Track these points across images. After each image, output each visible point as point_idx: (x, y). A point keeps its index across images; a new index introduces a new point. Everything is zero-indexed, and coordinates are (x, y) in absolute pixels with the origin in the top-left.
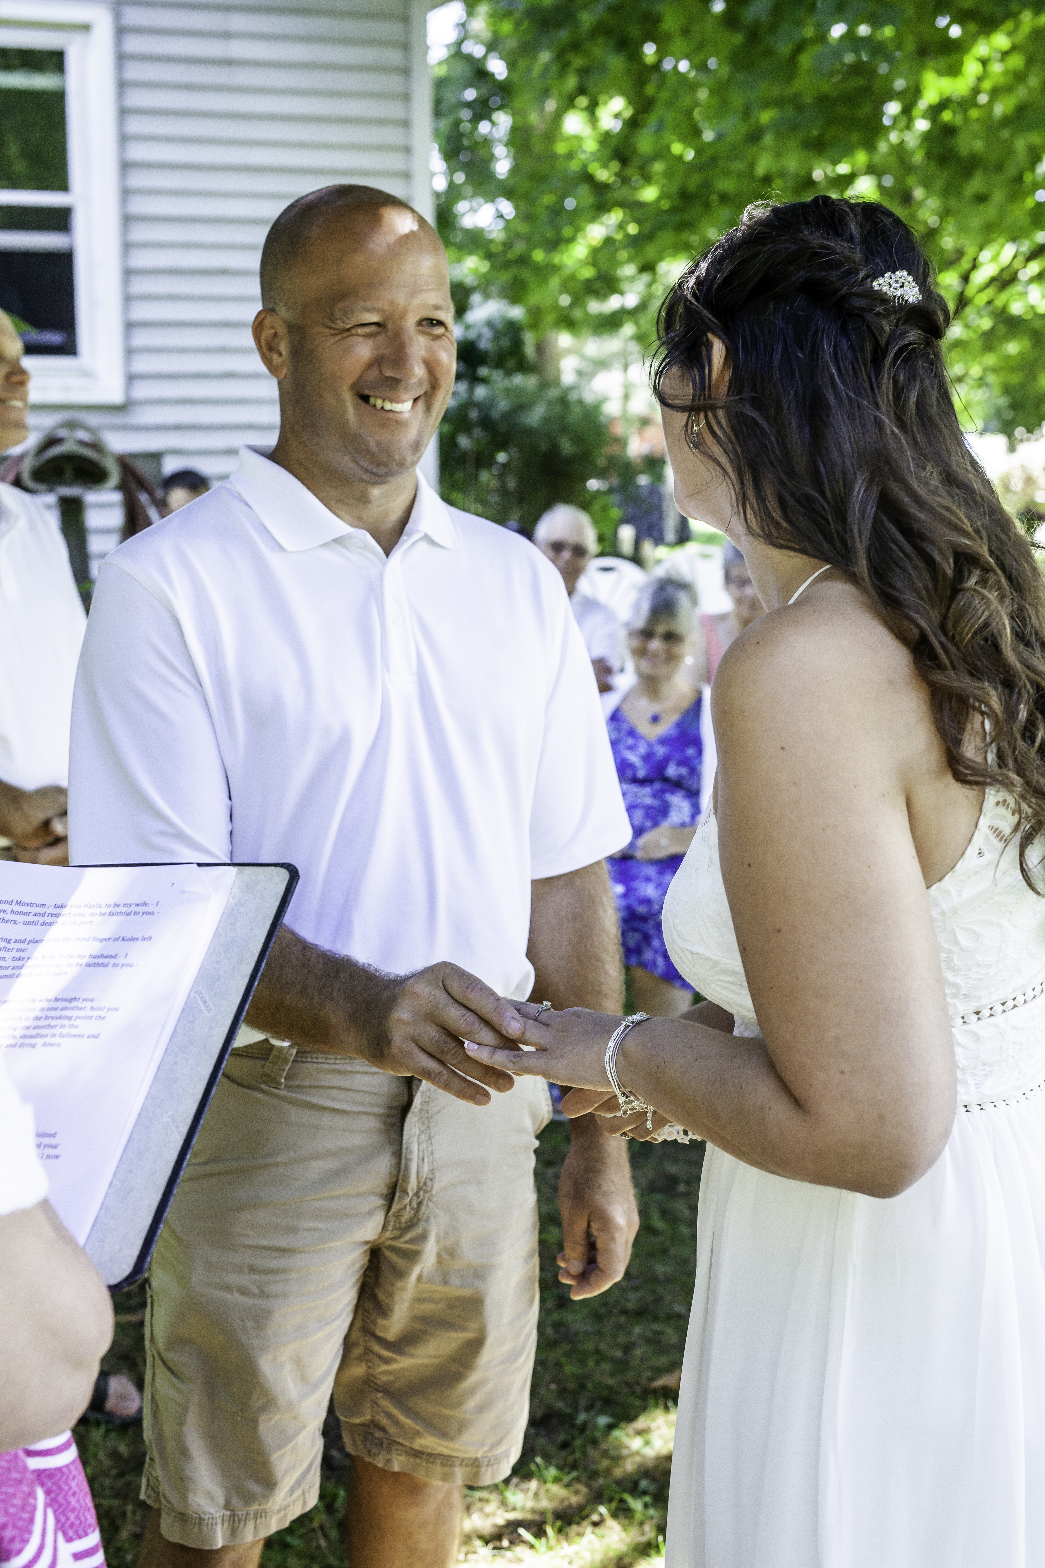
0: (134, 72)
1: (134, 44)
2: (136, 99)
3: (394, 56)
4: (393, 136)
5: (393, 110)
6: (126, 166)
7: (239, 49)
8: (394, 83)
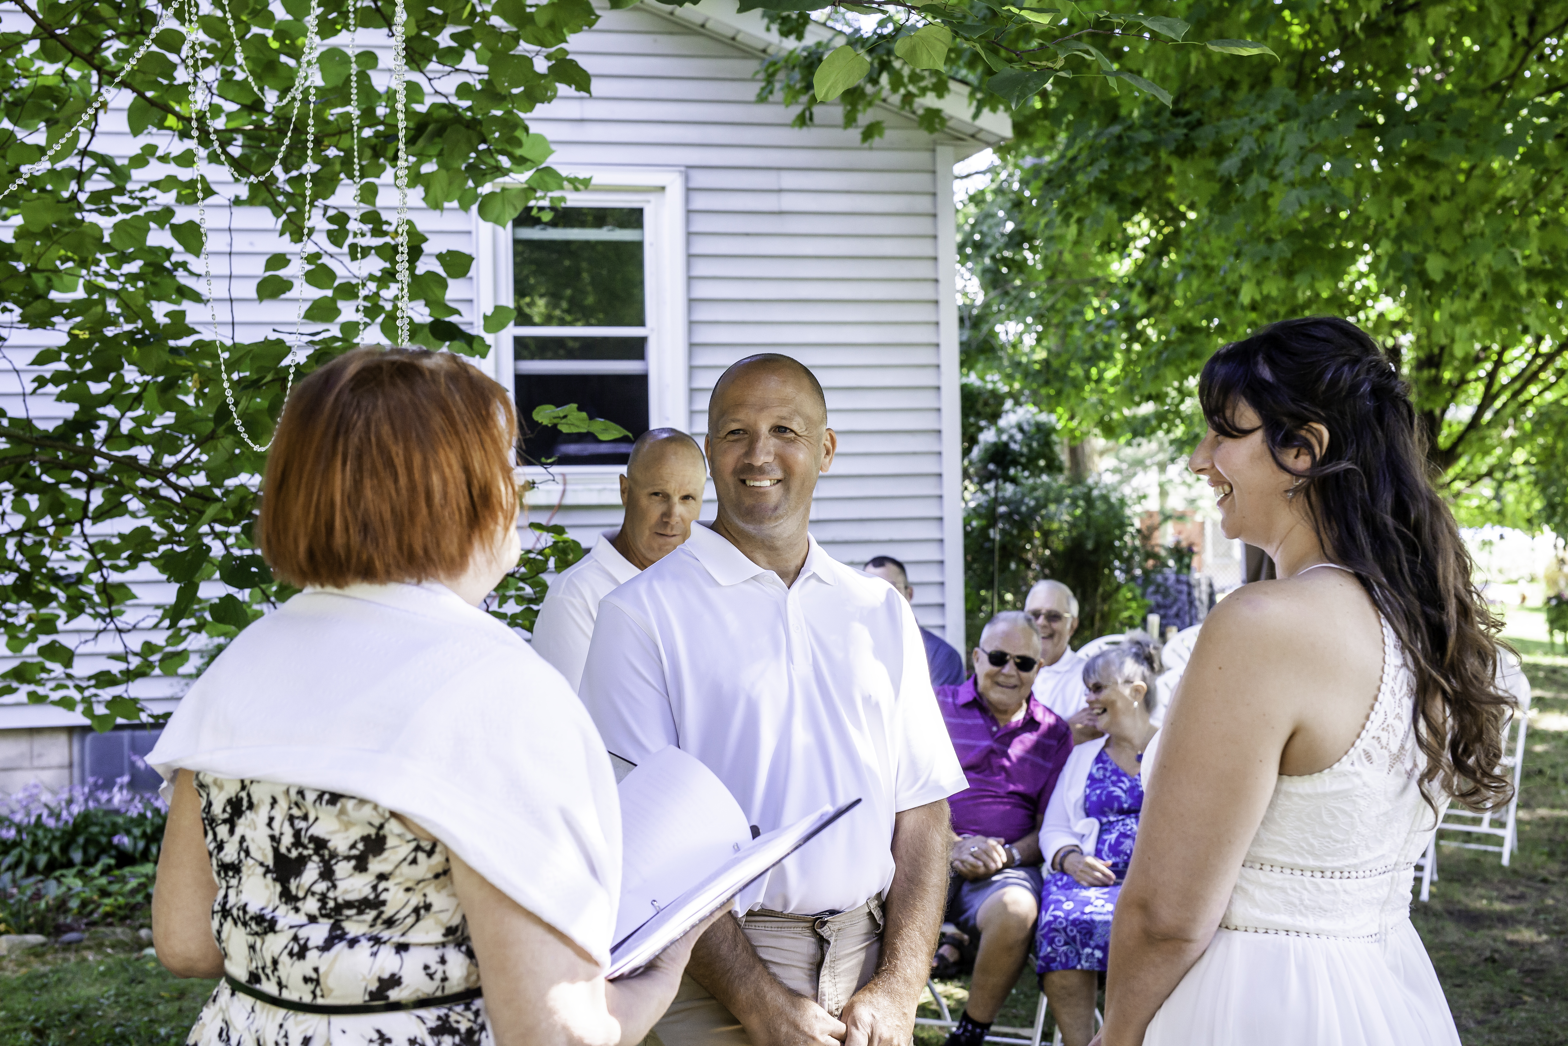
0: (701, 224)
1: (700, 202)
2: (701, 246)
3: (923, 203)
4: (923, 270)
5: (923, 248)
6: (692, 302)
7: (789, 202)
8: (923, 226)
